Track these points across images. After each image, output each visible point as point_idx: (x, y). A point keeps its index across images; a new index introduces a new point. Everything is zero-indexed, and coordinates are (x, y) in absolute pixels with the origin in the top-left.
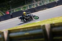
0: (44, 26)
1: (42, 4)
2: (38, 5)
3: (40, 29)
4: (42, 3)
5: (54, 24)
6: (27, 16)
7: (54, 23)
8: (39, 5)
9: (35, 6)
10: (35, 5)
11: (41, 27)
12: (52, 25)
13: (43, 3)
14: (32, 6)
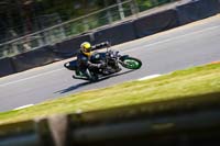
0: (45, 122)
1: (41, 45)
2: (24, 48)
3: (31, 132)
4: (40, 41)
5: (79, 115)
6: (97, 56)
7: (79, 111)
8: (28, 48)
9: (17, 52)
10: (15, 48)
11: (36, 127)
12: (74, 119)
13: (43, 39)
14: (5, 53)
